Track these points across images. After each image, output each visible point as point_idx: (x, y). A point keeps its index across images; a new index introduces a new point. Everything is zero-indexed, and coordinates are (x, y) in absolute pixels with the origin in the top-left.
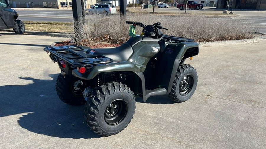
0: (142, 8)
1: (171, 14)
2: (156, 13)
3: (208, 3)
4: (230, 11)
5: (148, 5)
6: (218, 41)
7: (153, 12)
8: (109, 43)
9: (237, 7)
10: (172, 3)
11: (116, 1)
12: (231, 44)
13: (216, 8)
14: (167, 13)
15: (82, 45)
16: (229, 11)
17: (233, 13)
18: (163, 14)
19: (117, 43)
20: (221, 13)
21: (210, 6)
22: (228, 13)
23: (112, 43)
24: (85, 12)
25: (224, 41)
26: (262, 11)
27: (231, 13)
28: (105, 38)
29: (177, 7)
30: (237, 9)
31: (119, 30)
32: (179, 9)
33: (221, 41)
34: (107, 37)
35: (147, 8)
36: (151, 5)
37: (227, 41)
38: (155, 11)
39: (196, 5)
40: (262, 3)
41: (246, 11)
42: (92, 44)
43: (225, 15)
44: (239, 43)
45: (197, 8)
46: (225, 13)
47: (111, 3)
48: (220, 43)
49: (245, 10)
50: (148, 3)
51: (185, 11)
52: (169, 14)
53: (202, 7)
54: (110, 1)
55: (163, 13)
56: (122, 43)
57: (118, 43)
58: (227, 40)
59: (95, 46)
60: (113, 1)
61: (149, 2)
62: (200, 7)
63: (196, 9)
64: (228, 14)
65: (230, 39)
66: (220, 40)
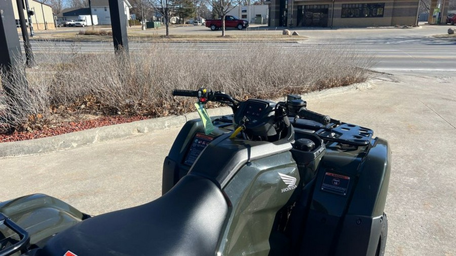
0: (144, 28)
1: (199, 37)
2: (173, 36)
3: (253, 19)
4: (293, 31)
5: (155, 22)
6: (315, 92)
7: (167, 36)
8: (97, 115)
9: (300, 24)
10: (194, 18)
11: (93, 16)
12: (335, 95)
13: (267, 25)
14: (191, 36)
15: (29, 128)
16: (291, 31)
17: (297, 35)
18: (185, 39)
19: (116, 113)
20: (280, 35)
21: (256, 23)
22: (289, 34)
23: (104, 114)
24: (30, 38)
25: (324, 90)
26: (336, 29)
27: (295, 34)
28: (85, 103)
29: (207, 26)
30: (299, 27)
31: (120, 85)
32: (210, 29)
33: (320, 90)
34: (90, 100)
35: (153, 27)
36: (160, 22)
37: (328, 90)
38: (170, 34)
39: (236, 21)
40: (335, 17)
41: (314, 29)
42: (55, 124)
43: (286, 38)
44: (346, 91)
45: (240, 27)
46: (285, 33)
47: (84, 19)
48: (318, 96)
49: (312, 28)
50: (152, 19)
51: (221, 32)
52: (197, 39)
53: (247, 24)
54: (81, 16)
55: (185, 36)
56: (128, 112)
57: (119, 113)
58: (328, 87)
59: (63, 128)
60: (87, 16)
61: (154, 17)
62: (244, 25)
63: (237, 28)
64: (290, 36)
65: (332, 86)
66: (318, 89)
